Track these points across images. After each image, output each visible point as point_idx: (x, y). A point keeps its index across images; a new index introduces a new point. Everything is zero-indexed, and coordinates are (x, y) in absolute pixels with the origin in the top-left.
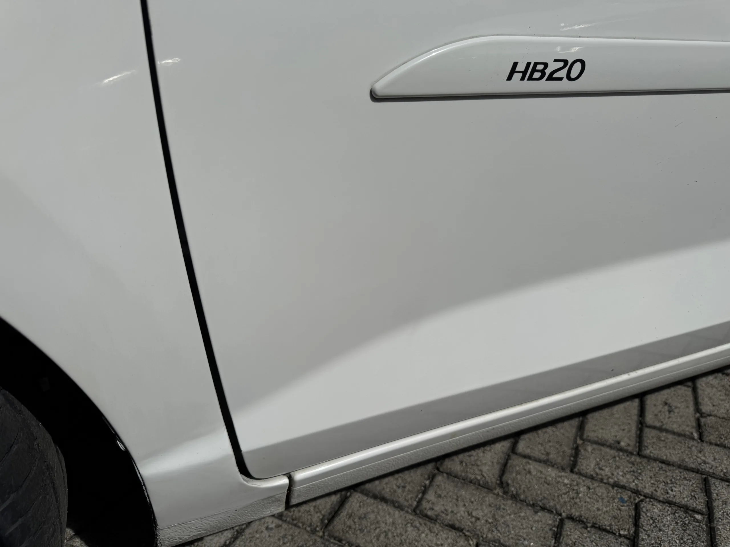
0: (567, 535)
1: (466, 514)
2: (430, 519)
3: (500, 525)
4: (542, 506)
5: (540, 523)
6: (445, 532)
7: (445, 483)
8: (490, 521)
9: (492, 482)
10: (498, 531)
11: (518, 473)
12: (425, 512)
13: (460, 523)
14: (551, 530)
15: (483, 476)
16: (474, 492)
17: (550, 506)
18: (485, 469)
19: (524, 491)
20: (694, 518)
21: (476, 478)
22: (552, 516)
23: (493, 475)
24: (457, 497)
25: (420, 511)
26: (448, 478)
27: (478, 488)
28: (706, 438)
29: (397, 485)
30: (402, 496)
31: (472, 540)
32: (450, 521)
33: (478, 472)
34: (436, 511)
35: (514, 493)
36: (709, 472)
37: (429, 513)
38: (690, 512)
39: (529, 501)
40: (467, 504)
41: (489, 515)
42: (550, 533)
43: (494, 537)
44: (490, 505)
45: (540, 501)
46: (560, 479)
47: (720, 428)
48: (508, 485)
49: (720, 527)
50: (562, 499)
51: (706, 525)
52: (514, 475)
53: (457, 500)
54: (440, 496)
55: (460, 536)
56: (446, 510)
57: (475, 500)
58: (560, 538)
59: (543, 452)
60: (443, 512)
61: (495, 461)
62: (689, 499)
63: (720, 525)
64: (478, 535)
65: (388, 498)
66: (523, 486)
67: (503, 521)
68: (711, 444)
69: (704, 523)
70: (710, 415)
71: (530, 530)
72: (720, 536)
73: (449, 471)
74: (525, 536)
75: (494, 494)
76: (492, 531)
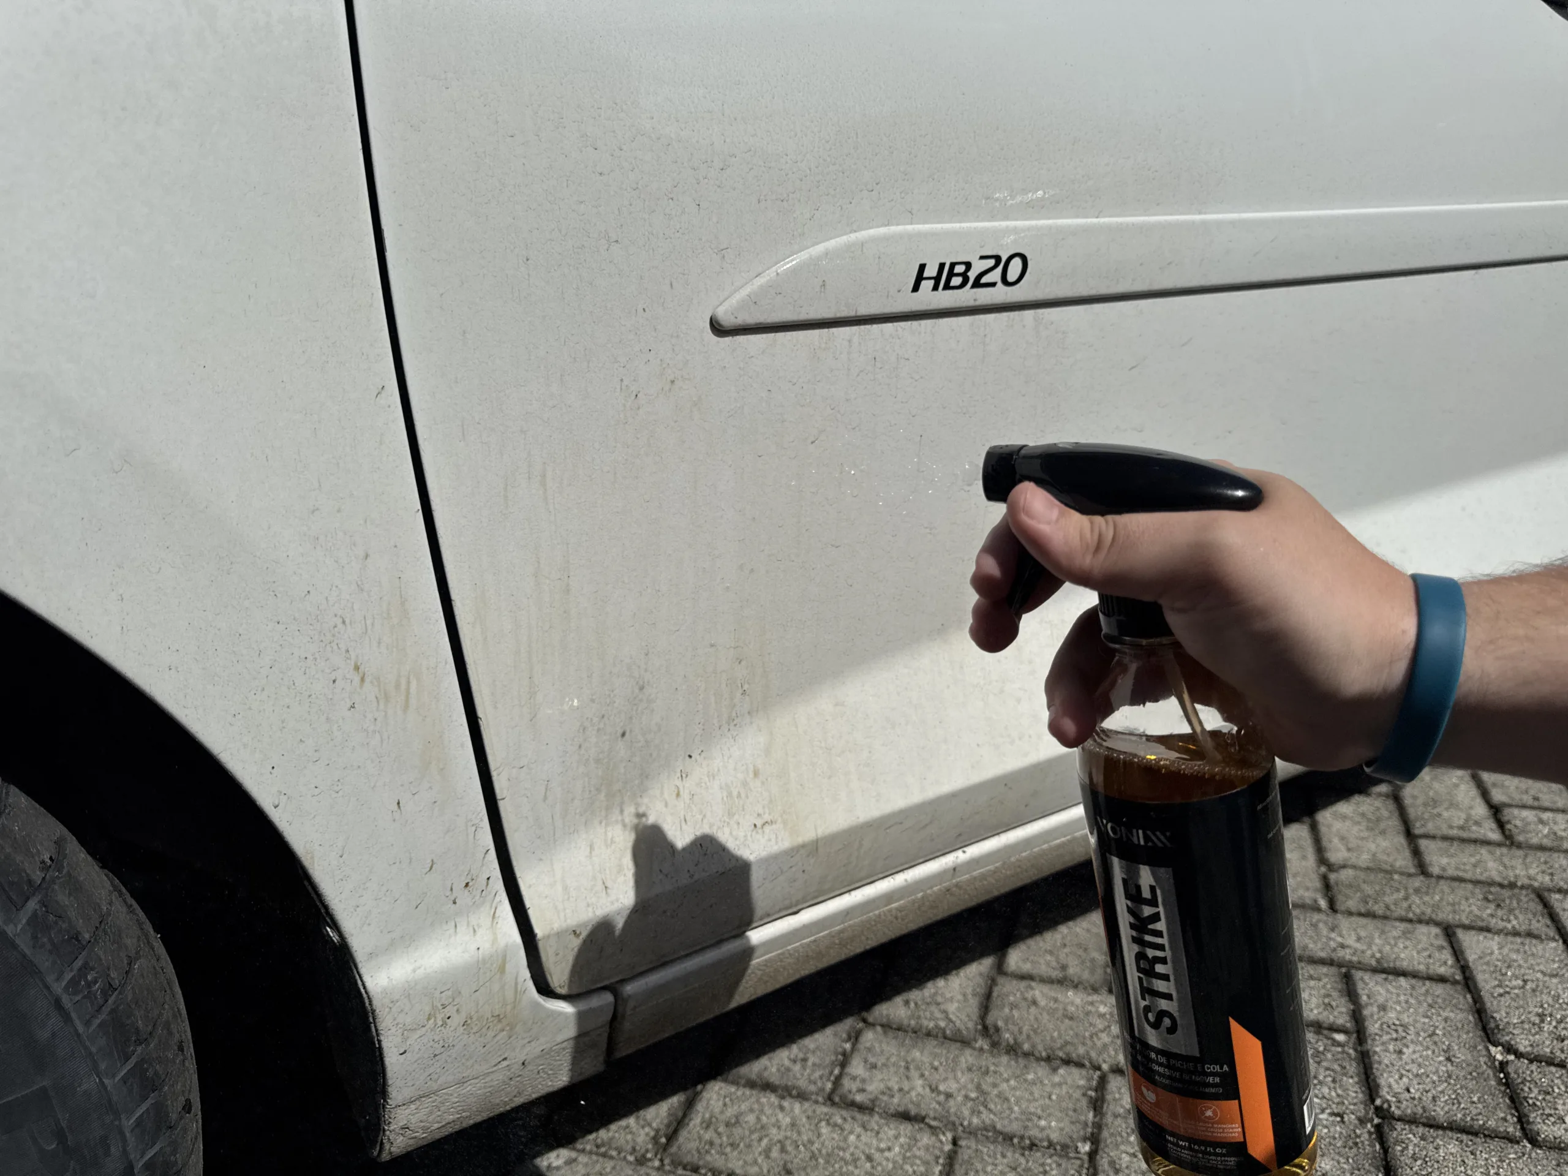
0: (1115, 1100)
1: (928, 1090)
2: (861, 1108)
3: (991, 1100)
4: (1064, 1057)
5: (1064, 1087)
6: (892, 1126)
7: (881, 1042)
8: (973, 1095)
9: (967, 1028)
10: (990, 1110)
11: (1013, 1006)
12: (851, 1097)
13: (918, 1105)
14: (1084, 1095)
15: (951, 1020)
16: (936, 1050)
17: (1078, 1056)
18: (952, 1008)
19: (1028, 1036)
20: (1334, 1040)
21: (937, 1026)
22: (1084, 1072)
23: (968, 1016)
24: (907, 1062)
25: (841, 1097)
26: (885, 1033)
27: (943, 1043)
28: (1340, 906)
29: (790, 1059)
30: (802, 1075)
31: (944, 1134)
32: (899, 1105)
33: (938, 1015)
34: (871, 1093)
35: (1012, 1041)
36: (1350, 962)
37: (859, 1098)
38: (1325, 1032)
39: (1040, 1052)
40: (927, 1073)
41: (970, 1086)
42: (1084, 1102)
43: (983, 1122)
44: (970, 1069)
45: (1060, 1049)
46: (1090, 1008)
47: (1365, 887)
48: (997, 1030)
49: (1378, 1049)
50: (1099, 1039)
51: (1355, 1050)
52: (1007, 1010)
53: (907, 1068)
54: (874, 1066)
55: (921, 1129)
56: (889, 1089)
57: (941, 1064)
58: (1102, 1108)
59: (1054, 964)
60: (883, 1093)
61: (969, 991)
62: (1320, 1010)
63: (1377, 1046)
64: (954, 1124)
65: (777, 1083)
66: (1026, 1029)
67: (995, 1092)
68: (1350, 913)
69: (1351, 1045)
70: (1344, 867)
71: (1047, 1100)
72: (1380, 1063)
73: (885, 1020)
74: (1039, 1112)
75: (974, 1049)
76: (979, 1112)
